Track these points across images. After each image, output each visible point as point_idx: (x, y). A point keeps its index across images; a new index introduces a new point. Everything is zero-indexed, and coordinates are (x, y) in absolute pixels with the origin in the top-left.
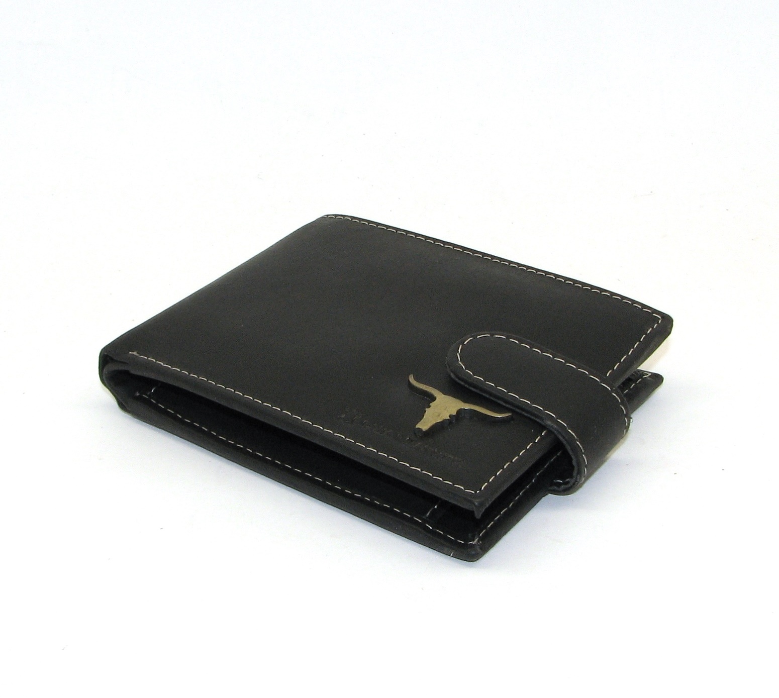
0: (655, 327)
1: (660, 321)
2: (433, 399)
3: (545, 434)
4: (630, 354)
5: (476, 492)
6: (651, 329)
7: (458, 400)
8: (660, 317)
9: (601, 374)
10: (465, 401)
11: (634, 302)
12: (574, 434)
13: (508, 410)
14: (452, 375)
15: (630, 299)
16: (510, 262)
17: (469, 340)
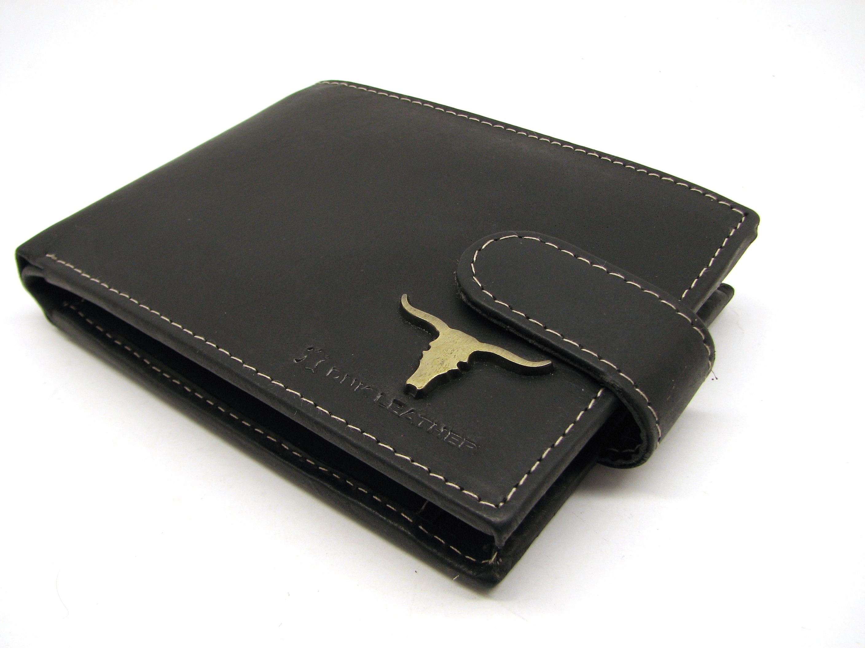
0: (738, 227)
1: (743, 219)
2: (434, 334)
3: (602, 394)
4: (710, 264)
5: (497, 506)
6: (733, 230)
7: (471, 338)
8: (741, 213)
9: (675, 295)
10: (482, 340)
11: (706, 191)
12: (644, 395)
13: (548, 356)
14: (463, 297)
15: (701, 187)
16: (540, 135)
17: (488, 242)
